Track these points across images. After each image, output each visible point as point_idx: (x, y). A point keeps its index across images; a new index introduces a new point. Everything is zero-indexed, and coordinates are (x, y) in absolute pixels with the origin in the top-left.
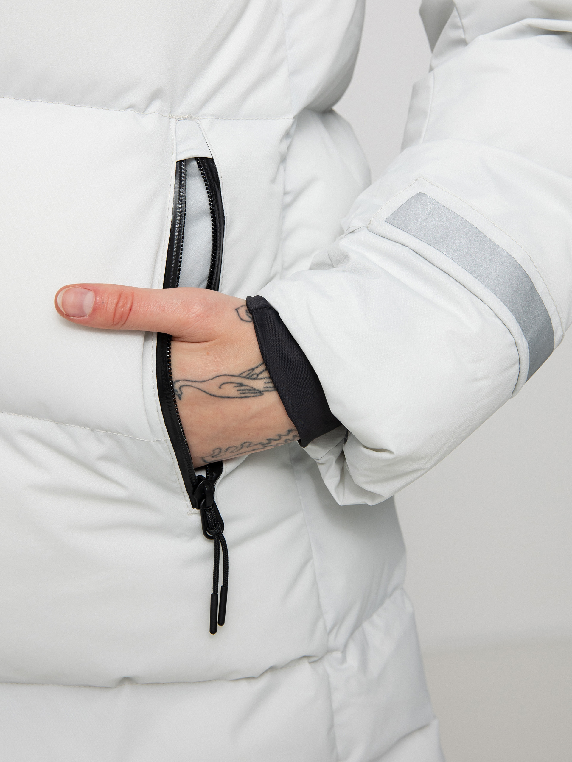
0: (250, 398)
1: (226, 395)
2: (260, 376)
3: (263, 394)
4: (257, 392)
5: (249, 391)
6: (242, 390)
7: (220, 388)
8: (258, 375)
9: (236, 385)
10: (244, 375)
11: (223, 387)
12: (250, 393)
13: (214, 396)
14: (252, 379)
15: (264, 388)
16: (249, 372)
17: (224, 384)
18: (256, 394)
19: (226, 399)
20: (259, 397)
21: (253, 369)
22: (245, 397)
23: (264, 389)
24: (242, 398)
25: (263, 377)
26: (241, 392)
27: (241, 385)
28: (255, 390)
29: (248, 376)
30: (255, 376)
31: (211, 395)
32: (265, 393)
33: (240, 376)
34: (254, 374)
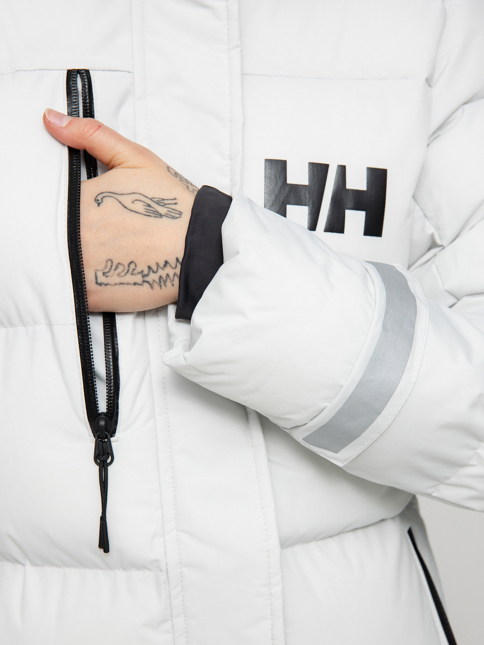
0: (151, 217)
1: (135, 210)
2: (166, 206)
3: (162, 217)
4: (159, 214)
5: (153, 212)
6: (149, 210)
7: (133, 202)
8: (165, 204)
9: (145, 204)
10: (155, 200)
11: (135, 202)
12: (153, 213)
13: (126, 208)
14: (159, 205)
15: (166, 214)
16: (160, 200)
17: (137, 200)
18: (157, 216)
19: (133, 213)
20: (159, 218)
21: (164, 200)
22: (148, 216)
23: (164, 215)
24: (146, 215)
25: (168, 207)
26: (147, 211)
27: (149, 206)
28: (158, 212)
29: (157, 202)
30: (163, 204)
31: (124, 206)
32: (164, 217)
33: (151, 199)
34: (163, 203)
